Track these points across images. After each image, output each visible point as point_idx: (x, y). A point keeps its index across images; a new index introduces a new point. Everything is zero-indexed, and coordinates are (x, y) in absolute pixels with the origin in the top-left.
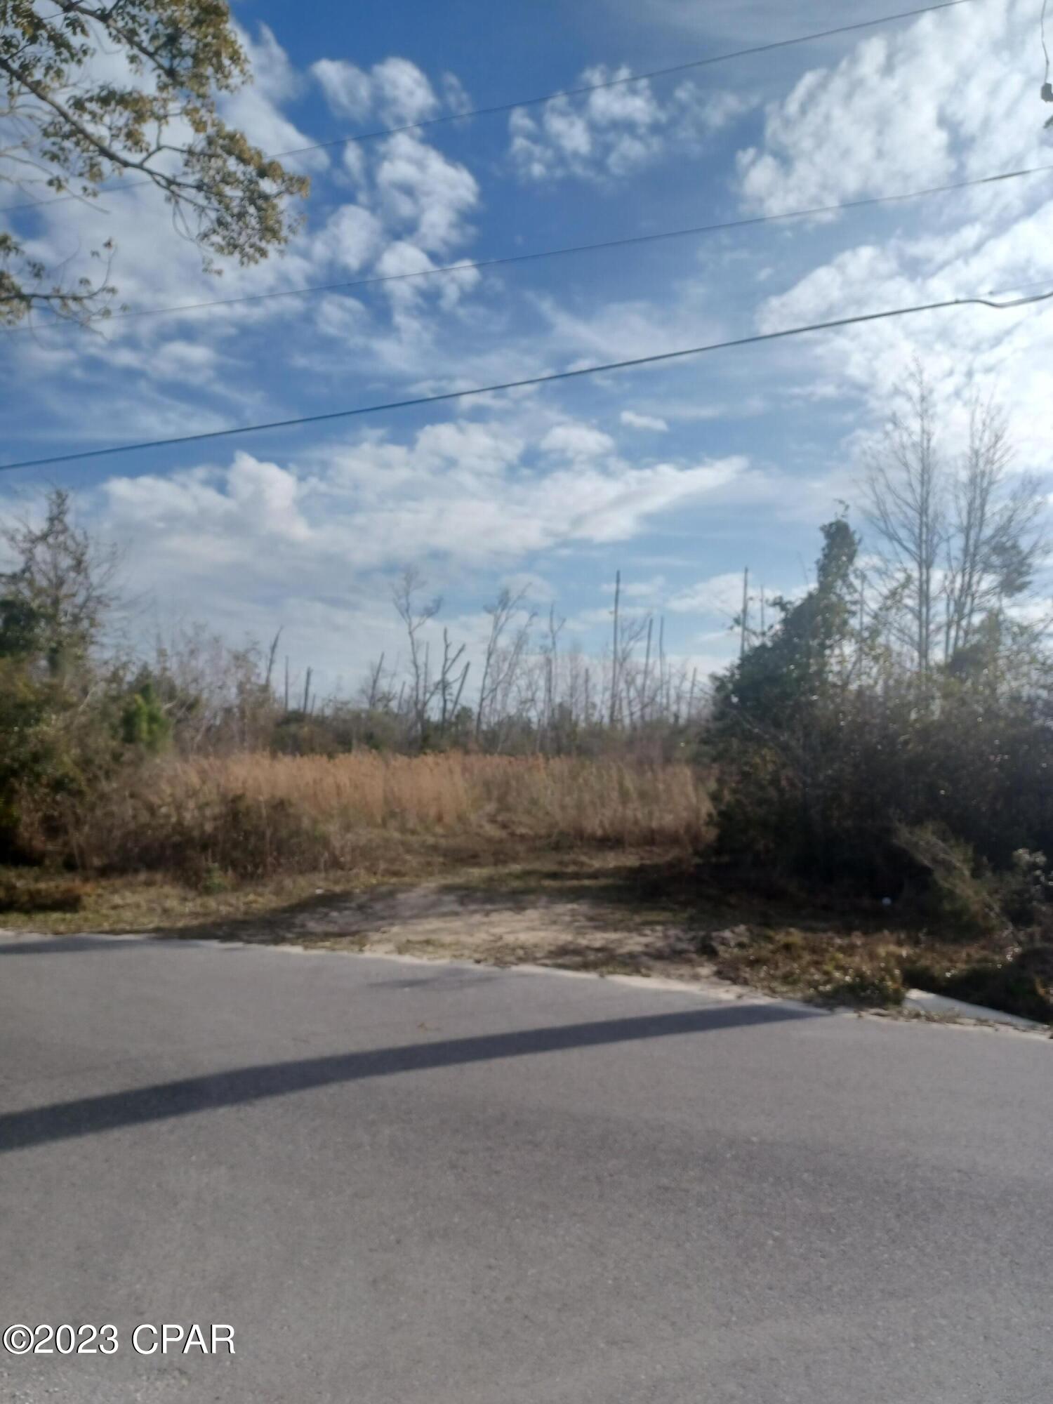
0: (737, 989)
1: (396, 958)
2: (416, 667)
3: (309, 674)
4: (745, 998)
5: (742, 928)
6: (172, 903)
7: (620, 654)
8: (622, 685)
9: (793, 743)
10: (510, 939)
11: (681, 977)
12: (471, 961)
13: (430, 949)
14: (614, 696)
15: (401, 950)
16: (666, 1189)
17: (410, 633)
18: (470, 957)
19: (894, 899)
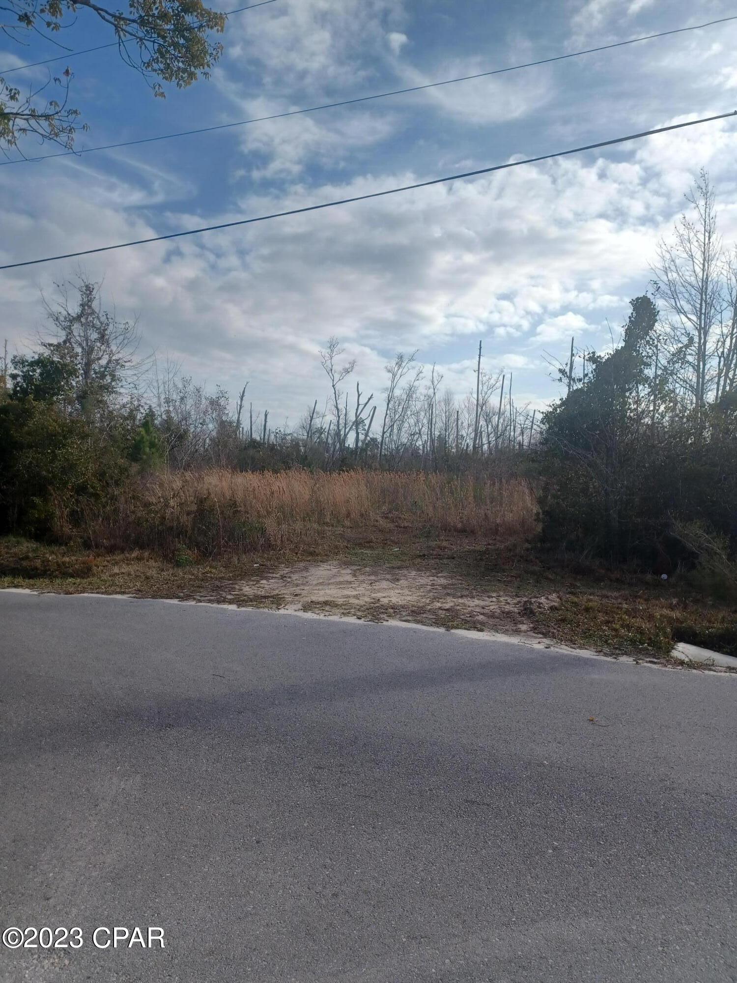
0: (547, 641)
1: (301, 614)
2: (338, 409)
3: (266, 416)
4: (552, 648)
5: (554, 596)
6: (153, 573)
7: (481, 401)
8: (482, 422)
9: (598, 461)
10: (385, 601)
11: (506, 632)
12: (355, 617)
13: (327, 608)
14: (476, 430)
15: (306, 608)
16: (473, 802)
17: (333, 386)
18: (354, 615)
19: (669, 574)
